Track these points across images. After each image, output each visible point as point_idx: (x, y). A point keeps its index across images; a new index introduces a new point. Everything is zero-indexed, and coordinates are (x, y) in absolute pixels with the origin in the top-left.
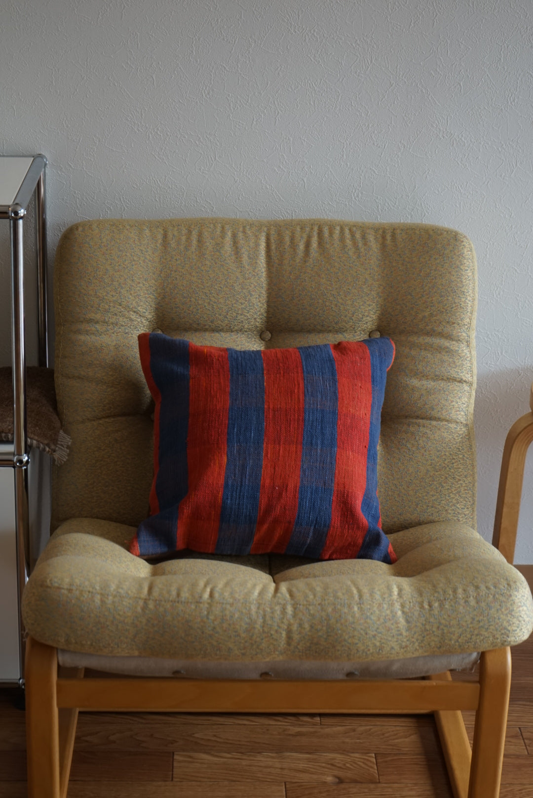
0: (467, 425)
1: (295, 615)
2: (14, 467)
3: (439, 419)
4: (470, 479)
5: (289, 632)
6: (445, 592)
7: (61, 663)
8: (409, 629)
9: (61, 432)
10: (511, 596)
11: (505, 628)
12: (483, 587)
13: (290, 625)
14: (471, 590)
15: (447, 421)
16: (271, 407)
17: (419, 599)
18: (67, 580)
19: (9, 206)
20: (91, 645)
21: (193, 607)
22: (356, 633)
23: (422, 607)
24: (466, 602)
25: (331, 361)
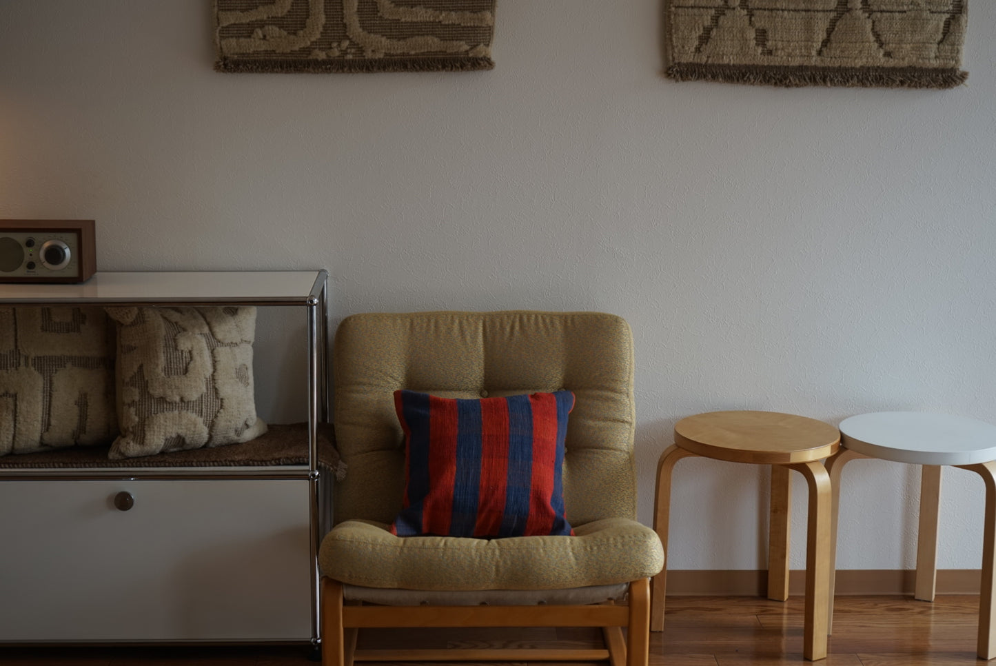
0: (628, 453)
1: (501, 555)
2: (309, 480)
3: (608, 448)
4: (631, 490)
5: (497, 567)
6: (601, 540)
7: (345, 596)
8: (577, 564)
9: (340, 461)
10: (645, 542)
11: (642, 564)
12: (627, 536)
13: (498, 562)
14: (619, 539)
15: (615, 450)
16: (487, 433)
17: (584, 545)
18: (349, 536)
19: (307, 298)
20: (366, 578)
21: (433, 551)
22: (542, 567)
23: (586, 549)
24: (615, 546)
25: (528, 404)
